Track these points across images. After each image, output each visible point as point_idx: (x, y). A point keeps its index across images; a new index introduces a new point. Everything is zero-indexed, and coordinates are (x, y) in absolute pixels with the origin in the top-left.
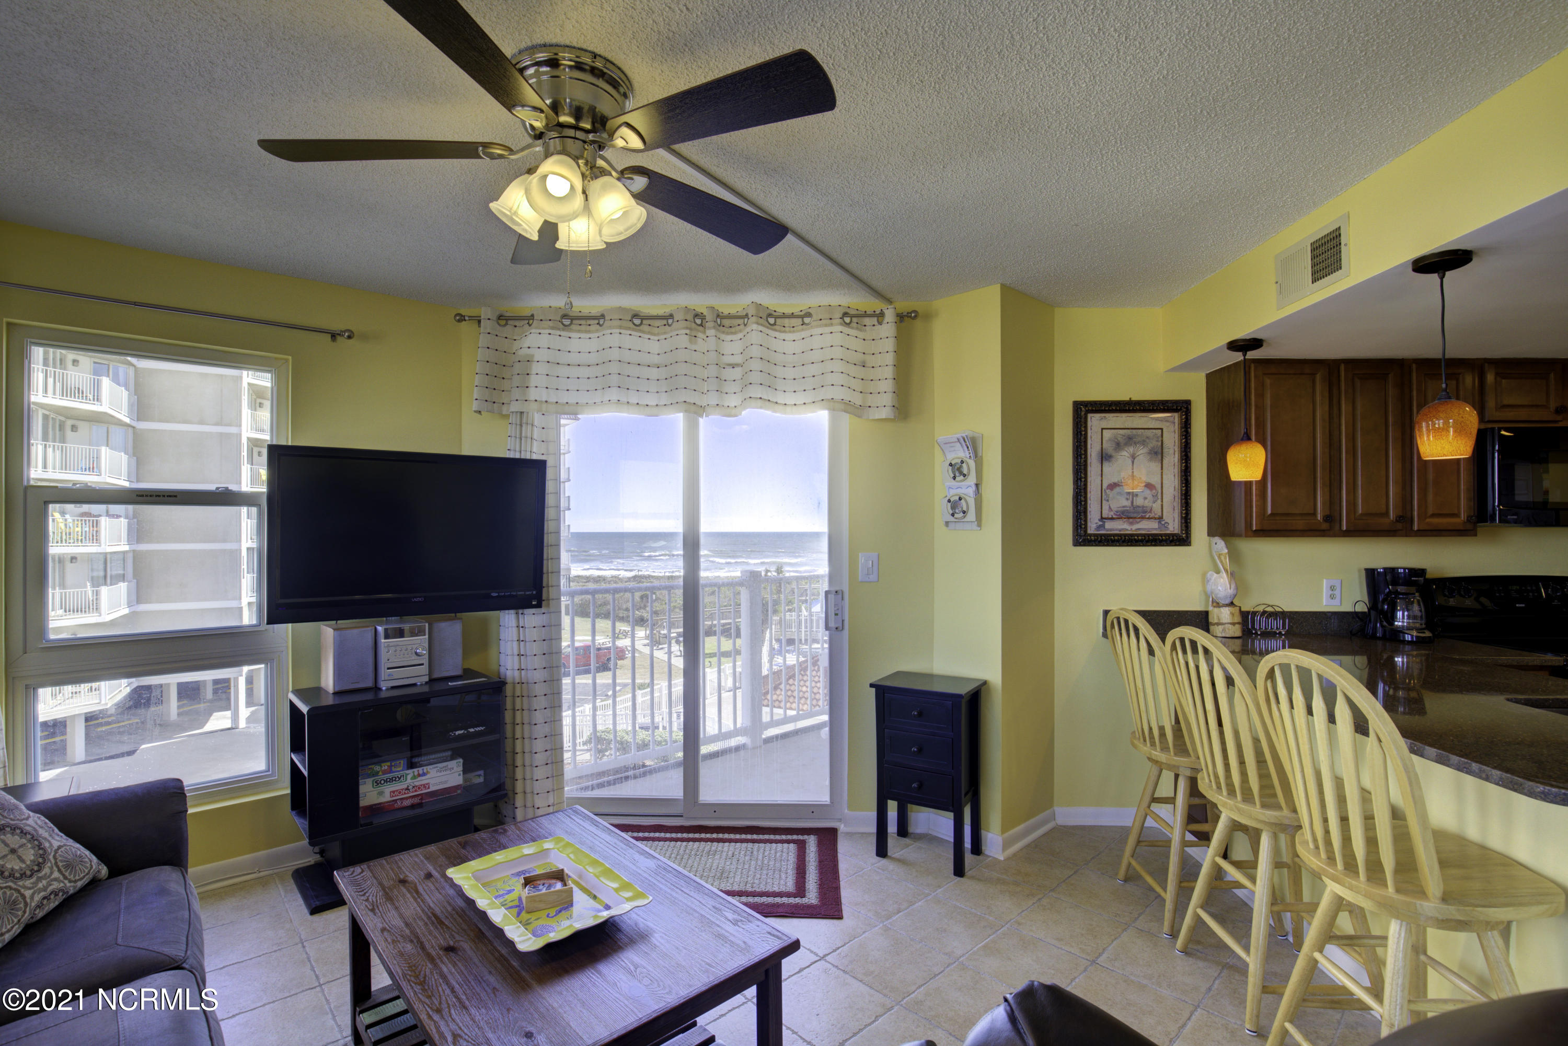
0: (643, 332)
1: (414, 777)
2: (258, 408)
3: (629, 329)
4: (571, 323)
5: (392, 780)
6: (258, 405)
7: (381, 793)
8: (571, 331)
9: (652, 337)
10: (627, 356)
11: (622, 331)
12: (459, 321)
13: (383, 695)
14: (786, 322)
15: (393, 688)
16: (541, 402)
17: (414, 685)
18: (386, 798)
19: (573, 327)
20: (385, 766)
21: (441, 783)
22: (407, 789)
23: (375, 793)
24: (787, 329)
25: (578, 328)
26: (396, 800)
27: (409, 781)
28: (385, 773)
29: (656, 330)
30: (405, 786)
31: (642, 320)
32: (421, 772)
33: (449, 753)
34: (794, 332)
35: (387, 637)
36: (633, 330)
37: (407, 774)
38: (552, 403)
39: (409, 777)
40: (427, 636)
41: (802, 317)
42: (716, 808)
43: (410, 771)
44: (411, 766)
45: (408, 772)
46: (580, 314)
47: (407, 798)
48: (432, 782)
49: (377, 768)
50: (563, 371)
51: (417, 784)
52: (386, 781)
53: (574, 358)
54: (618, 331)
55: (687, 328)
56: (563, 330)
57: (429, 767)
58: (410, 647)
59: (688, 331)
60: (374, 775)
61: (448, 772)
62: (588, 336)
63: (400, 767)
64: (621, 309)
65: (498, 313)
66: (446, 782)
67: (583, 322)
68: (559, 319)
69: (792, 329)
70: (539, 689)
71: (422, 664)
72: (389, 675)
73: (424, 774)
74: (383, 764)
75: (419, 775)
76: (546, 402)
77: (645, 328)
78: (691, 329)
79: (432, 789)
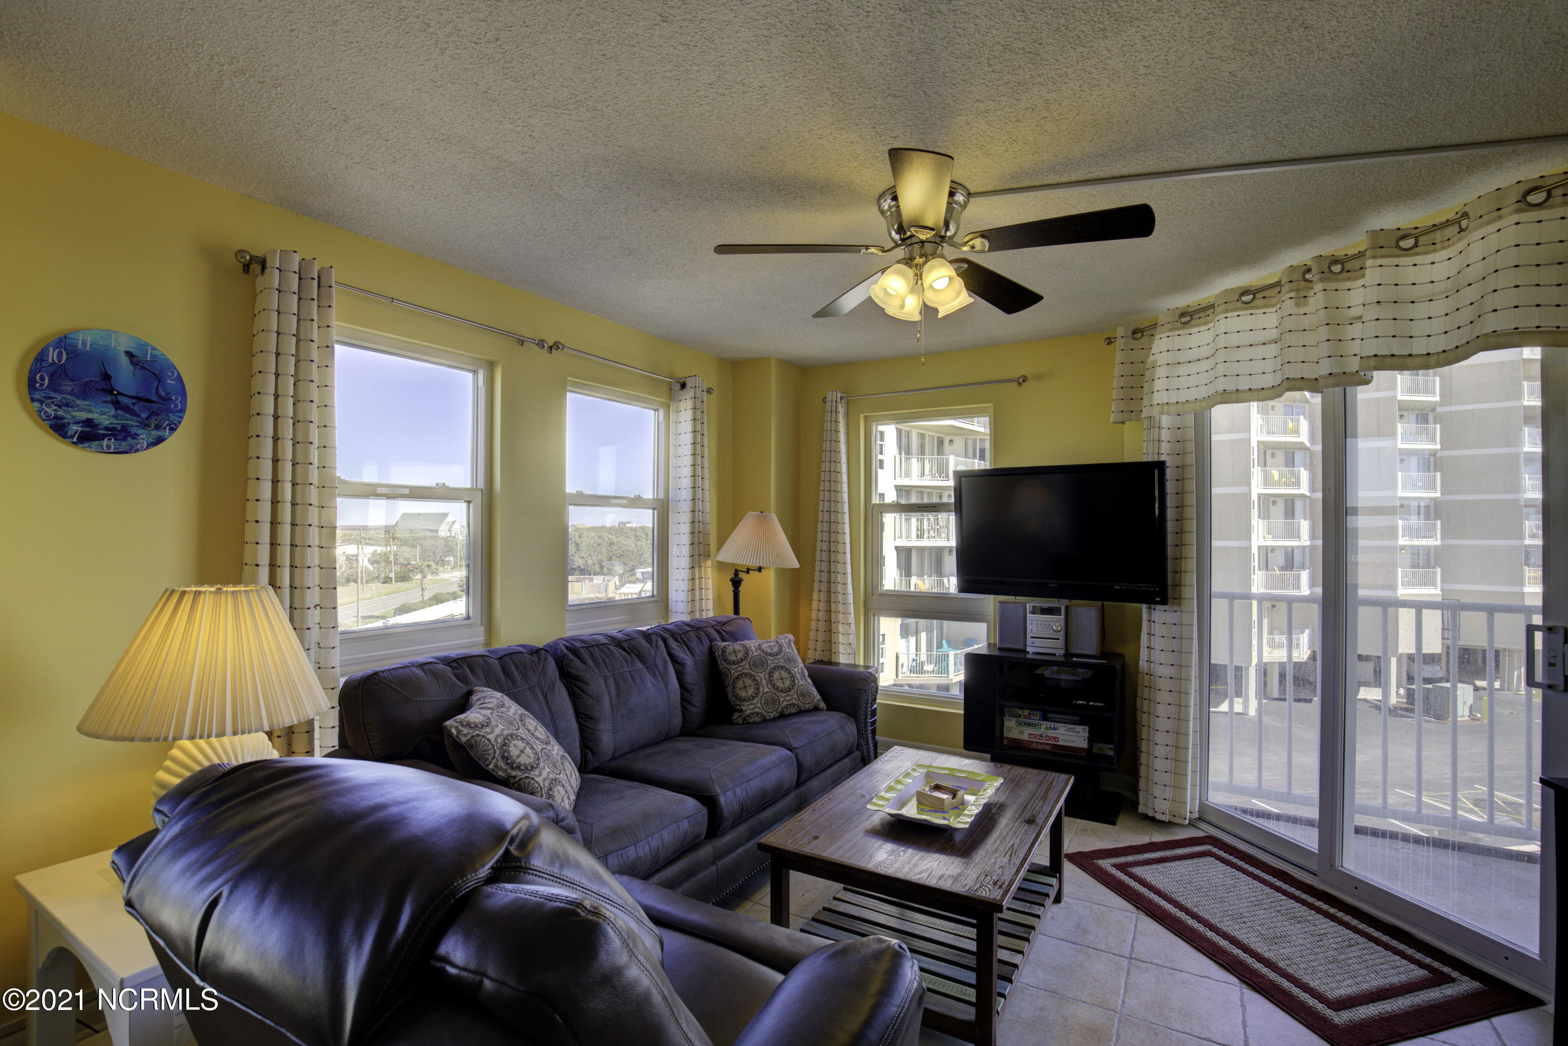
0: (1257, 308)
1: (1047, 729)
2: (1270, 411)
3: (1237, 309)
4: (1191, 319)
5: (1030, 725)
6: (1270, 409)
7: (1022, 732)
8: (1191, 327)
9: (1267, 310)
10: (1235, 340)
11: (1228, 315)
12: (1108, 344)
13: (1028, 656)
14: (1438, 236)
15: (1037, 653)
16: (1163, 404)
17: (1054, 655)
18: (1025, 737)
19: (1193, 322)
20: (1026, 712)
21: (1069, 741)
22: (1041, 736)
23: (1018, 731)
24: (1438, 246)
25: (1198, 321)
26: (1032, 742)
27: (1042, 730)
28: (1025, 717)
29: (1274, 301)
30: (1040, 733)
31: (1254, 295)
32: (1052, 726)
33: (1078, 718)
34: (1449, 246)
35: (1033, 612)
36: (1242, 309)
37: (1041, 724)
38: (1172, 404)
39: (1043, 727)
40: (1063, 617)
41: (1457, 222)
42: (1358, 885)
43: (1045, 723)
44: (1045, 718)
45: (1042, 722)
46: (1200, 307)
47: (1041, 744)
48: (1061, 737)
49: (1020, 712)
50: (1184, 370)
51: (1049, 734)
52: (1025, 724)
53: (1192, 355)
54: (1224, 316)
55: (1292, 291)
56: (1182, 328)
57: (1059, 724)
58: (1047, 623)
59: (1293, 294)
60: (1017, 717)
61: (1075, 734)
62: (1206, 327)
63: (1036, 719)
64: (1227, 292)
65: (1131, 329)
66: (1073, 742)
67: (1202, 315)
68: (1176, 318)
69: (1447, 243)
70: (1164, 684)
71: (1058, 639)
72: (1032, 643)
73: (1055, 729)
74: (1024, 711)
75: (1051, 728)
76: (1167, 403)
77: (1259, 302)
78: (1298, 290)
79: (1060, 743)
